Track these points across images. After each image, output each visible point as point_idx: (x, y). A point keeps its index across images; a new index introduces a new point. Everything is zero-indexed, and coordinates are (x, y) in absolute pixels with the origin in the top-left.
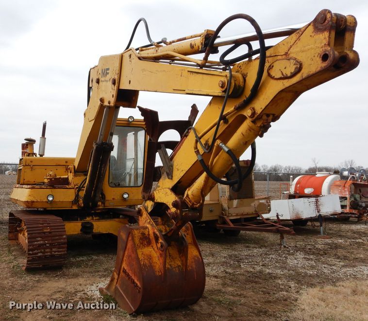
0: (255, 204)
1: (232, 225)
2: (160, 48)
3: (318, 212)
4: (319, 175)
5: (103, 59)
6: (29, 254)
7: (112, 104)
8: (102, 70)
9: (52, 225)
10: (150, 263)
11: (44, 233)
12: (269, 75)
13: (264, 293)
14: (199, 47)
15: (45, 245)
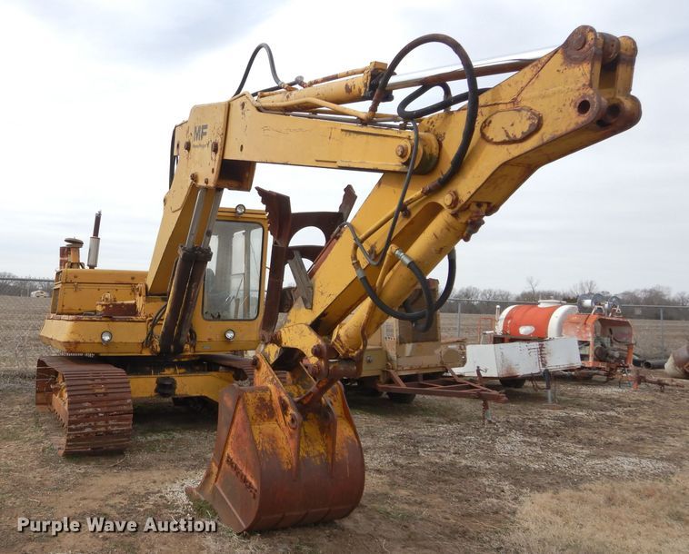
0: (440, 351)
1: (403, 386)
2: (294, 92)
3: (544, 365)
4: (543, 304)
5: (198, 111)
6: (70, 430)
7: (211, 184)
8: (196, 128)
9: (109, 381)
10: (273, 449)
11: (96, 394)
12: (483, 136)
13: (460, 500)
14: (360, 90)
15: (97, 414)
